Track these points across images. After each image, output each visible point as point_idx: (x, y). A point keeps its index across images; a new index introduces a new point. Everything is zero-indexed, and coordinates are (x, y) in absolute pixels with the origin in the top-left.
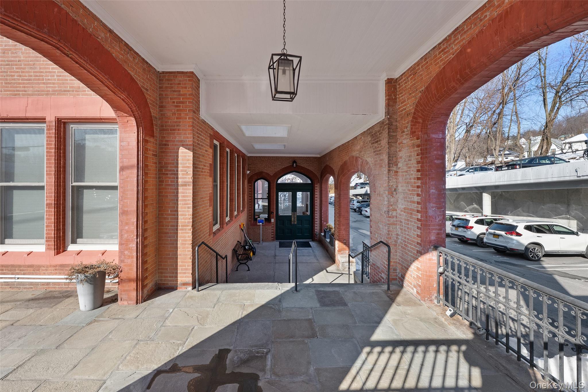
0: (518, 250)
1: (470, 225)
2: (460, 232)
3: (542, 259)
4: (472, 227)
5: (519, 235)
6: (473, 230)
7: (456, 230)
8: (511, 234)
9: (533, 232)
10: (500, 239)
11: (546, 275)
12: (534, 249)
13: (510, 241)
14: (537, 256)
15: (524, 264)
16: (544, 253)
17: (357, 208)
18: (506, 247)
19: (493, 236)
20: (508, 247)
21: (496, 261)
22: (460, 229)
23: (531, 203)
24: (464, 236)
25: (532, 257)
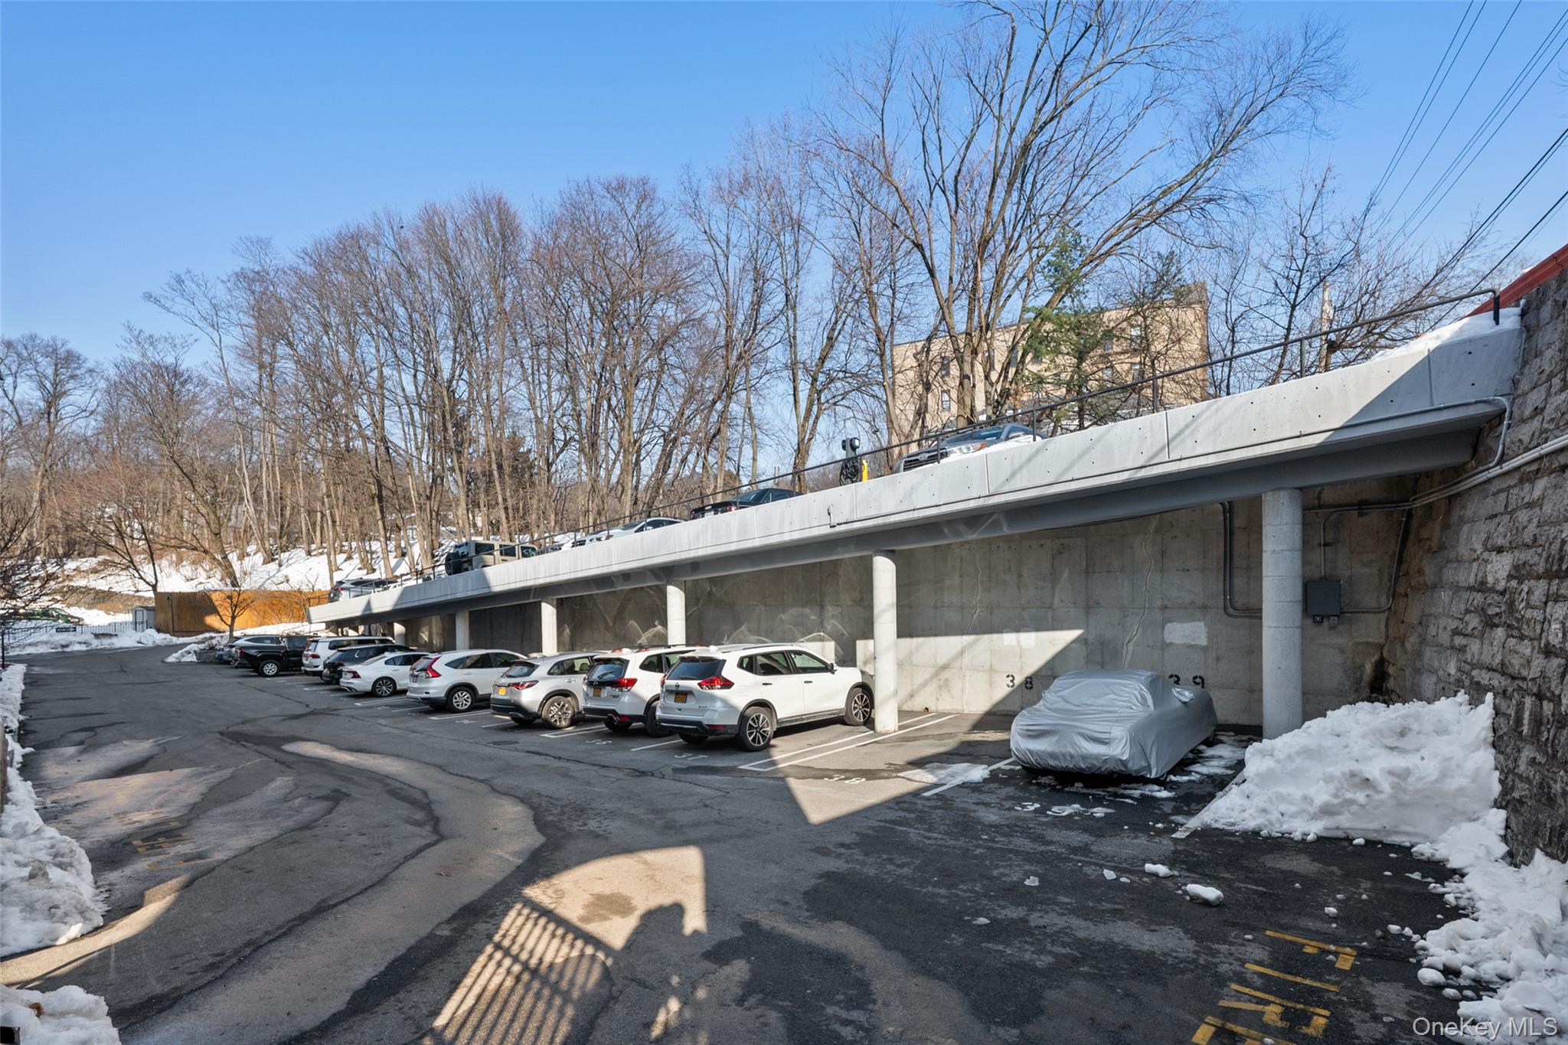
0: (724, 726)
1: (628, 675)
2: (605, 701)
3: (773, 742)
4: (632, 682)
5: (727, 684)
6: (635, 688)
7: (597, 695)
8: (711, 685)
9: (756, 673)
10: (691, 703)
11: (772, 782)
12: (758, 718)
13: (708, 704)
14: (763, 736)
15: (735, 763)
16: (775, 727)
17: (326, 666)
18: (699, 723)
19: (673, 697)
20: (705, 723)
21: (676, 770)
22: (606, 691)
23: (763, 608)
24: (613, 712)
25: (754, 740)
